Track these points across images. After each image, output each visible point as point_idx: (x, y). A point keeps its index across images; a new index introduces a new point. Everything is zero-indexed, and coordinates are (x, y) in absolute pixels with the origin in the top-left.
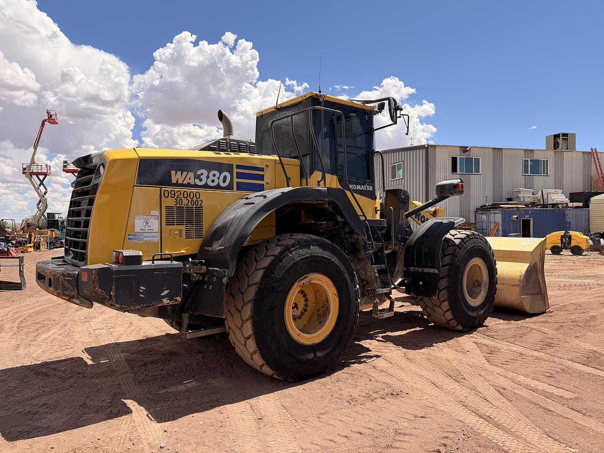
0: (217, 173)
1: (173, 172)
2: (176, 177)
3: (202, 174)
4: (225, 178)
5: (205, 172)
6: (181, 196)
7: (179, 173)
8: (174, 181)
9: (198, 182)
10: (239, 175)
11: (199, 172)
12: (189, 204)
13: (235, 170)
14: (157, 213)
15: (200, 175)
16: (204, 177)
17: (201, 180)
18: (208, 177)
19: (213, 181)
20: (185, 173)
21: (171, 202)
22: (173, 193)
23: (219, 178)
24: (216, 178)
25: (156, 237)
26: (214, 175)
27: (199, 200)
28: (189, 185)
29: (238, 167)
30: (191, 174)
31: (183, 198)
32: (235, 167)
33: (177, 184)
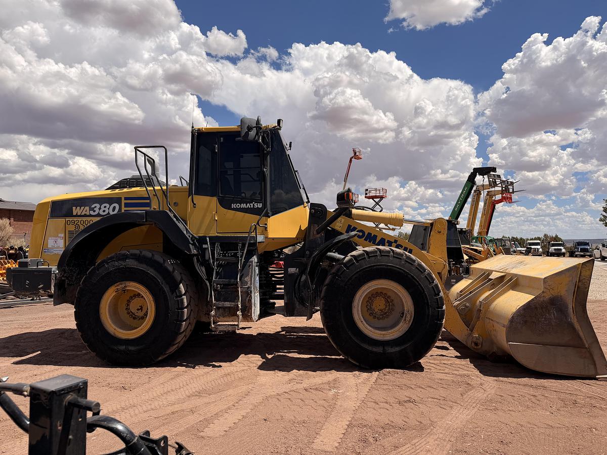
0: (107, 205)
1: (74, 208)
2: (76, 211)
3: (96, 207)
4: (114, 208)
5: (98, 206)
6: (79, 223)
7: (78, 208)
8: (74, 214)
9: (92, 213)
10: (126, 205)
11: (93, 206)
13: (123, 201)
14: (63, 235)
15: (94, 208)
16: (97, 210)
17: (94, 211)
18: (100, 209)
19: (104, 211)
20: (82, 208)
21: (72, 228)
22: (73, 221)
23: (109, 209)
24: (106, 209)
25: (61, 251)
26: (105, 207)
28: (85, 216)
29: (126, 199)
30: (87, 208)
31: (80, 225)
32: (123, 199)
33: (77, 216)
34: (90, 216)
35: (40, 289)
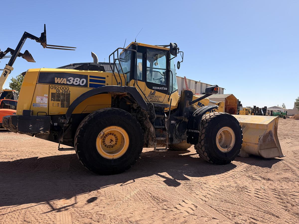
0: (79, 79)
1: (56, 78)
2: (57, 80)
3: (71, 79)
4: (83, 81)
5: (72, 79)
6: (59, 89)
7: (59, 79)
8: (56, 82)
9: (68, 83)
10: (91, 80)
11: (69, 79)
12: (63, 92)
13: (89, 78)
14: (47, 96)
15: (70, 80)
16: (72, 81)
17: (70, 82)
18: (74, 81)
19: (76, 83)
20: (62, 79)
21: (54, 91)
22: (55, 87)
23: (79, 81)
24: (78, 82)
25: (46, 105)
26: (77, 80)
27: (68, 91)
28: (63, 84)
29: (90, 76)
30: (65, 79)
31: (60, 90)
32: (89, 77)
33: (58, 83)
34: (67, 84)
35: (41, 130)
